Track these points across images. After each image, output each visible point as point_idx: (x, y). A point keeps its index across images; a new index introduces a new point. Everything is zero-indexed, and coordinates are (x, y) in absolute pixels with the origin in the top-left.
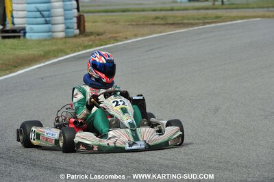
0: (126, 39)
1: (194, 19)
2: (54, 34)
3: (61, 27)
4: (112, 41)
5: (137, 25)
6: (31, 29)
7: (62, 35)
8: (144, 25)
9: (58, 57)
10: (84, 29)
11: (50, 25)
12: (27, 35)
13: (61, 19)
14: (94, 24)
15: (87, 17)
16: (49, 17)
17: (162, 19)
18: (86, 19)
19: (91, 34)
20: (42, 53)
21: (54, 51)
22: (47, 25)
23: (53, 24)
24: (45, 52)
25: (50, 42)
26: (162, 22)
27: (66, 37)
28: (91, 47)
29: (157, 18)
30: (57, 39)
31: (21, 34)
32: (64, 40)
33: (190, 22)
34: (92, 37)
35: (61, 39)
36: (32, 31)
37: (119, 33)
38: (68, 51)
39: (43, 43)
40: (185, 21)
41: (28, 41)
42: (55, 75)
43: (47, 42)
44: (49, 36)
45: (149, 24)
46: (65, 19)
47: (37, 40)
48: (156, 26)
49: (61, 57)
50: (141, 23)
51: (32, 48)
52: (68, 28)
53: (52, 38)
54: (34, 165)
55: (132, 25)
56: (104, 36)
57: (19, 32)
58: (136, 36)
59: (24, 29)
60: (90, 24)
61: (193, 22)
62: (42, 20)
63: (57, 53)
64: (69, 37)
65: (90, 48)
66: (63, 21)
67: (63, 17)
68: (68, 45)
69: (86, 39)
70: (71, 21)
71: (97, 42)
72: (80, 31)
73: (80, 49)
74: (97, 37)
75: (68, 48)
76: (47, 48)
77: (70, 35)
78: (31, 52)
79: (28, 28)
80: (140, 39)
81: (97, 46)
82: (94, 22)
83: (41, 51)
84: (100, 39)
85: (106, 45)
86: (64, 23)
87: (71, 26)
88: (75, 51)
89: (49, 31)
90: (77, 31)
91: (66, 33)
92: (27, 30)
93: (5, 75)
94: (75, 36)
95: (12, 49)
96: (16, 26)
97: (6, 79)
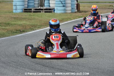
2: (67, 11)
3: (70, 8)
5: (102, 8)
6: (57, 9)
7: (70, 11)
9: (68, 21)
11: (65, 7)
12: (55, 11)
14: (84, 8)
16: (65, 4)
18: (80, 5)
19: (82, 12)
20: (61, 19)
22: (63, 8)
25: (65, 15)
27: (71, 13)
28: (82, 17)
29: (111, 6)
30: (68, 13)
31: (53, 11)
32: (71, 14)
34: (83, 13)
35: (70, 13)
38: (72, 18)
39: (62, 15)
41: (56, 14)
42: (66, 29)
43: (63, 15)
44: (64, 12)
45: (107, 8)
47: (59, 14)
49: (69, 21)
50: (104, 8)
51: (56, 17)
52: (72, 9)
53: (66, 13)
54: (53, 68)
55: (100, 8)
56: (88, 13)
59: (54, 9)
60: (82, 7)
62: (62, 5)
63: (67, 19)
64: (73, 13)
67: (71, 4)
68: (72, 16)
70: (74, 6)
72: (78, 10)
73: (77, 18)
74: (85, 13)
76: (63, 17)
77: (73, 12)
79: (56, 8)
83: (60, 18)
84: (86, 14)
86: (71, 7)
87: (73, 8)
88: (75, 19)
89: (64, 10)
90: (76, 10)
91: (72, 11)
92: (55, 9)
93: (44, 28)
94: (75, 12)
95: (48, 17)
96: (51, 7)
97: (44, 30)
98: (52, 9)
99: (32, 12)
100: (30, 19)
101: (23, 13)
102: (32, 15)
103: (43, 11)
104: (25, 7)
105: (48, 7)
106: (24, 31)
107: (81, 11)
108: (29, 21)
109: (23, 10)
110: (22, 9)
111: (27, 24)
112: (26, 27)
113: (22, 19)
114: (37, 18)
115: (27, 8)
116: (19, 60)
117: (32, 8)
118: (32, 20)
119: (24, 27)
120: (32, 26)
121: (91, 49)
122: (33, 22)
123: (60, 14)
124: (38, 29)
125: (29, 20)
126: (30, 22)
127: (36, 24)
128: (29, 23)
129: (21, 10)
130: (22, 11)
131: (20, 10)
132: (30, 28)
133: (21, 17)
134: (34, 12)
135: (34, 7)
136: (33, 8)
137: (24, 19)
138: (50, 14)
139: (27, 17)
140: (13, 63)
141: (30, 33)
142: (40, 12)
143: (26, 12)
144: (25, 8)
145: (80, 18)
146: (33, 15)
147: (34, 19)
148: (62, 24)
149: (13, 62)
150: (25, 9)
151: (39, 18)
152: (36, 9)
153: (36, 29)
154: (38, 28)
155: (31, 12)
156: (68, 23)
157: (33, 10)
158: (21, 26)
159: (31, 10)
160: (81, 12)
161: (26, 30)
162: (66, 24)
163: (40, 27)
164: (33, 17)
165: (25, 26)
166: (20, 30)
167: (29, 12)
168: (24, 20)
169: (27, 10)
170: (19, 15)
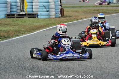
0: (82, 19)
1: (111, 11)
2: (50, 16)
3: (54, 13)
4: (76, 20)
5: (86, 13)
6: (41, 14)
8: (89, 13)
10: (63, 14)
11: (49, 12)
12: (39, 16)
13: (53, 10)
15: (65, 9)
16: (48, 9)
17: (97, 11)
18: (64, 10)
19: (67, 16)
21: (50, 23)
22: (47, 13)
24: (46, 24)
25: (49, 20)
26: (97, 12)
27: (55, 18)
29: (95, 10)
31: (36, 16)
32: (55, 19)
33: (110, 12)
34: (67, 18)
35: (53, 18)
36: (41, 15)
37: (78, 16)
40: (107, 12)
41: (39, 19)
43: (47, 20)
44: (48, 17)
45: (91, 13)
46: (55, 10)
47: (43, 19)
48: (95, 14)
49: (53, 26)
50: (88, 12)
51: (41, 22)
52: (56, 14)
53: (49, 18)
55: (84, 13)
56: (72, 17)
57: (35, 15)
58: (86, 18)
59: (38, 14)
60: (66, 12)
61: (111, 12)
62: (45, 10)
63: (51, 24)
65: (66, 23)
67: (54, 9)
69: (64, 18)
71: (69, 20)
72: (62, 15)
74: (69, 18)
75: (56, 22)
76: (47, 22)
77: (57, 17)
78: (40, 24)
79: (39, 13)
80: (87, 19)
81: (69, 22)
82: (68, 11)
85: (73, 21)
86: (55, 12)
87: (57, 12)
89: (49, 15)
90: (61, 15)
92: (39, 14)
93: (29, 33)
94: (60, 17)
95: (32, 22)
96: (34, 12)
97: (29, 35)
99: (15, 18)
100: (14, 25)
101: (6, 19)
102: (15, 21)
103: (26, 17)
104: (8, 13)
105: (31, 12)
106: (8, 37)
109: (6, 16)
111: (11, 29)
113: (5, 25)
114: (21, 23)
117: (15, 13)
119: (9, 33)
120: (17, 32)
122: (17, 28)
124: (22, 35)
125: (12, 25)
126: (14, 28)
127: (20, 29)
128: (13, 29)
129: (4, 16)
131: (2, 16)
132: (14, 34)
133: (5, 23)
134: (17, 17)
135: (17, 12)
137: (8, 25)
138: (34, 19)
139: (11, 22)
141: (15, 39)
142: (23, 17)
143: (9, 17)
144: (8, 14)
145: (64, 23)
146: (17, 21)
147: (18, 24)
148: (47, 29)
150: (8, 15)
151: (23, 24)
152: (19, 15)
153: (20, 35)
154: (23, 33)
155: (14, 17)
156: (53, 28)
158: (5, 32)
159: (14, 15)
161: (11, 36)
162: (50, 29)
163: (24, 33)
164: (16, 22)
166: (4, 36)
167: (12, 17)
170: (2, 21)
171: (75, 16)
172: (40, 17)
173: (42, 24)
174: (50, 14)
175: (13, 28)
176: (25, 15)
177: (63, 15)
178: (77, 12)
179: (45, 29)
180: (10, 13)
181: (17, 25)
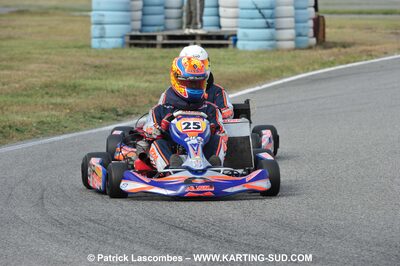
0: (386, 54)
2: (279, 43)
3: (290, 33)
4: (365, 57)
6: (245, 35)
7: (291, 44)
9: (282, 78)
10: (324, 37)
11: (272, 30)
12: (239, 43)
13: (289, 22)
14: (340, 31)
15: (329, 20)
16: (272, 17)
18: (327, 23)
19: (334, 45)
20: (258, 71)
21: (276, 68)
22: (267, 31)
23: (277, 29)
24: (262, 69)
25: (272, 55)
27: (296, 49)
28: (332, 64)
30: (283, 50)
31: (230, 42)
32: (292, 53)
34: (335, 50)
35: (289, 50)
36: (246, 37)
37: (375, 45)
38: (297, 69)
39: (261, 56)
41: (239, 52)
42: (274, 105)
43: (265, 55)
44: (271, 46)
46: (296, 22)
47: (253, 51)
49: (286, 77)
51: (244, 63)
52: (299, 35)
53: (276, 49)
54: (229, 241)
55: (397, 34)
56: (353, 48)
57: (227, 39)
59: (235, 35)
60: (334, 30)
62: (262, 22)
63: (280, 72)
64: (303, 49)
65: (330, 66)
66: (293, 25)
67: (293, 19)
68: (299, 60)
69: (325, 52)
70: (305, 24)
71: (342, 58)
72: (317, 40)
73: (316, 67)
74: (343, 50)
75: (298, 65)
76: (265, 64)
77: (302, 45)
78: (242, 69)
79: (240, 33)
81: (341, 64)
82: (340, 28)
83: (257, 67)
84: (346, 52)
85: (355, 62)
86: (295, 28)
87: (301, 31)
88: (308, 70)
89: (272, 40)
90: (314, 40)
91: (296, 42)
92: (239, 36)
94: (310, 48)
96: (223, 29)
98: (226, 34)
99: (158, 47)
100: (152, 70)
101: (126, 50)
102: (156, 58)
104: (133, 30)
105: (214, 30)
106: (128, 114)
107: (328, 43)
108: (146, 78)
109: (127, 39)
110: (122, 37)
111: (138, 87)
112: (135, 100)
113: (123, 70)
115: (138, 33)
116: (109, 215)
117: (158, 31)
118: (157, 73)
119: (131, 99)
121: (363, 177)
122: (160, 82)
123: (256, 55)
125: (145, 73)
126: (150, 82)
128: (147, 84)
129: (120, 40)
130: (124, 43)
131: (114, 40)
133: (120, 64)
134: (164, 46)
135: (166, 29)
136: (163, 31)
137: (130, 70)
138: (221, 52)
139: (142, 63)
140: (91, 224)
143: (136, 45)
144: (134, 33)
145: (324, 68)
146: (162, 57)
149: (91, 220)
150: (133, 37)
152: (171, 37)
155: (154, 46)
156: (284, 83)
157: (160, 39)
158: (119, 97)
159: (154, 37)
160: (330, 47)
161: (137, 110)
162: (275, 87)
164: (160, 63)
165: (134, 95)
166: (114, 110)
167: (148, 46)
168: (127, 75)
169: (139, 40)
170: (111, 58)
171: (362, 44)
172: (244, 45)
173: (248, 70)
174: (278, 37)
175: (147, 81)
176: (192, 37)
177: (324, 41)
178: (369, 28)
179: (258, 88)
180: (141, 31)
181: (163, 73)
